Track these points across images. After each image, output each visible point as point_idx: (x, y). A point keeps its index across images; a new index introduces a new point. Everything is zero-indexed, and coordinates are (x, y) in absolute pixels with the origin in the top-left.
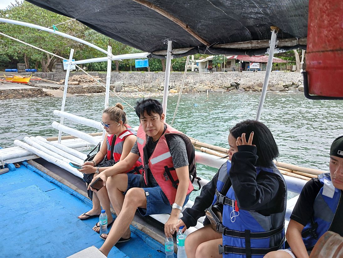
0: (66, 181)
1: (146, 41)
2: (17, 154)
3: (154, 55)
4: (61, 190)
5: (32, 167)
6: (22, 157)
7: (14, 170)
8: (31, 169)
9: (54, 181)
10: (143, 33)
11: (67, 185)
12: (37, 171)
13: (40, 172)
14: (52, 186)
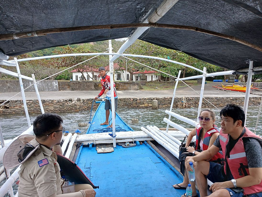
0: (168, 159)
1: (232, 62)
2: (142, 136)
3: (238, 73)
4: (164, 165)
5: (149, 145)
6: (144, 138)
7: (139, 146)
8: (148, 147)
9: (161, 157)
10: (230, 56)
11: (169, 162)
12: (152, 148)
13: (153, 149)
14: (159, 161)
